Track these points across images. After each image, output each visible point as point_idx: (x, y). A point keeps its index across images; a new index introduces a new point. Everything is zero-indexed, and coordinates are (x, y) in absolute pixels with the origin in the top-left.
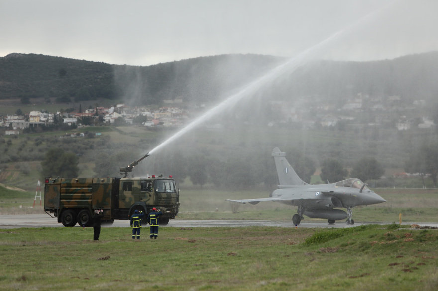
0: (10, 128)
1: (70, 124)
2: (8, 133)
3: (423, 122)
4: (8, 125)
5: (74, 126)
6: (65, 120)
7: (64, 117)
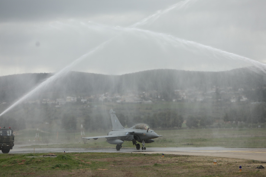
0: (58, 104)
1: (84, 102)
2: (57, 106)
3: (242, 99)
4: (57, 103)
5: (85, 103)
6: (82, 100)
7: (81, 99)
